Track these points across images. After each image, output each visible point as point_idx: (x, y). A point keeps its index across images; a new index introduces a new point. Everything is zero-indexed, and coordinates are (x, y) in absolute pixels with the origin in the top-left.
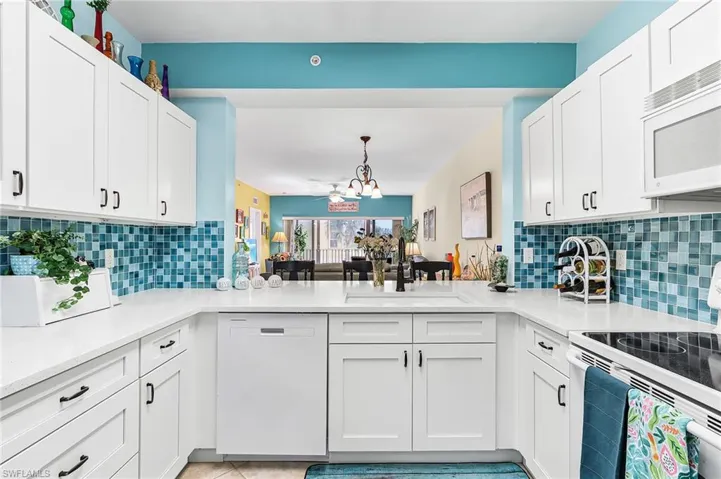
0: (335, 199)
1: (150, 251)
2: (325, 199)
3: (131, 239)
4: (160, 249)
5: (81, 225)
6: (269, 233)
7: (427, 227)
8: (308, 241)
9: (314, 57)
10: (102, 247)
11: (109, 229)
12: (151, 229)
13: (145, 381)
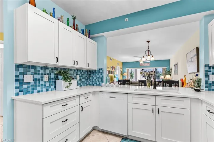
0: (141, 62)
1: (87, 76)
2: (138, 62)
3: (83, 73)
4: (90, 76)
5: (72, 70)
6: (122, 73)
7: (175, 70)
8: (134, 75)
9: (126, 19)
10: (76, 75)
11: (78, 71)
12: (87, 71)
13: (81, 105)
